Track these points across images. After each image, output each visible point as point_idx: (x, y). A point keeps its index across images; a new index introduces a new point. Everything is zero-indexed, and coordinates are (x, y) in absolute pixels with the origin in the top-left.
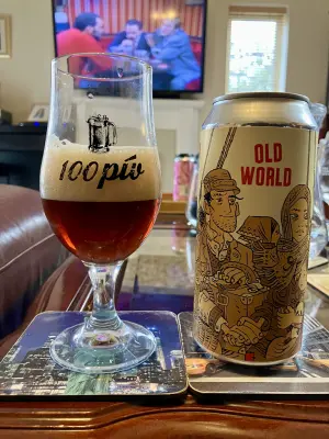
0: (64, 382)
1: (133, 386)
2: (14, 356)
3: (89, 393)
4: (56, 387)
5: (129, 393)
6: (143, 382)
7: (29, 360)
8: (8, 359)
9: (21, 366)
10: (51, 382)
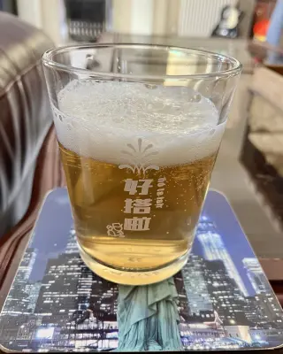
0: (114, 324)
1: (214, 332)
2: (29, 269)
3: (154, 348)
4: (103, 334)
5: (214, 348)
6: (226, 323)
7: (53, 278)
8: (23, 274)
9: (43, 290)
10: (92, 322)
